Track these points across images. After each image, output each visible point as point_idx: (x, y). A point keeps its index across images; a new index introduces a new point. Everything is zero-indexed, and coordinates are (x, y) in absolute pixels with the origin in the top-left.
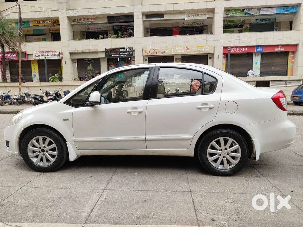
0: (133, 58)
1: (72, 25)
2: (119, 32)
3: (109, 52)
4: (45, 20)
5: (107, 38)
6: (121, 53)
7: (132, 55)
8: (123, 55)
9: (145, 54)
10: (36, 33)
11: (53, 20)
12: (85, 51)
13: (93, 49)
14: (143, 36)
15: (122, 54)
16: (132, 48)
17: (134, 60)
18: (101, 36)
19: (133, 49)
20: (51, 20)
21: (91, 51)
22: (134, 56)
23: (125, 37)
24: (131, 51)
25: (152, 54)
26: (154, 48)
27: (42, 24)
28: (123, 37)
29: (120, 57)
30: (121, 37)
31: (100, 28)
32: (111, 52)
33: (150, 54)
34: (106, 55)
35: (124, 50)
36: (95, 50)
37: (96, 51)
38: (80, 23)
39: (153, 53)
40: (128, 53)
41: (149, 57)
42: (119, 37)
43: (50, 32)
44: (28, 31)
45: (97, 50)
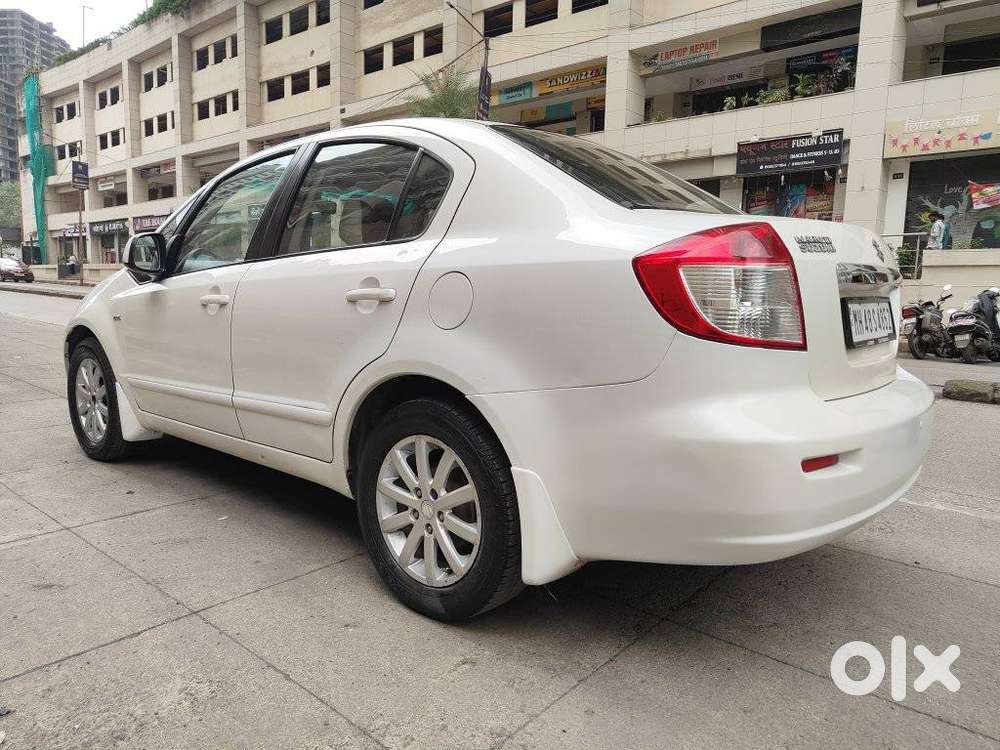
0: (840, 171)
1: (644, 77)
2: (800, 77)
3: (752, 153)
4: (571, 73)
5: (753, 104)
6: (793, 157)
7: (838, 157)
8: (800, 162)
9: (893, 152)
10: (553, 116)
11: (589, 68)
12: (672, 158)
13: (697, 148)
14: (901, 76)
15: (795, 160)
16: (840, 132)
17: (844, 180)
18: (730, 100)
19: (845, 136)
20: (586, 70)
21: (690, 156)
22: (845, 162)
23: (818, 93)
24: (832, 146)
25: (925, 147)
26: (937, 124)
27: (562, 87)
28: (811, 95)
29: (789, 170)
30: (806, 96)
31: (740, 76)
32: (761, 153)
33: (915, 151)
34: (740, 168)
35: (807, 143)
36: (704, 151)
37: (707, 154)
38: (668, 67)
39: (932, 143)
40: (821, 153)
41: (912, 163)
42: (796, 98)
43: (588, 109)
44: (534, 112)
45: (711, 150)
